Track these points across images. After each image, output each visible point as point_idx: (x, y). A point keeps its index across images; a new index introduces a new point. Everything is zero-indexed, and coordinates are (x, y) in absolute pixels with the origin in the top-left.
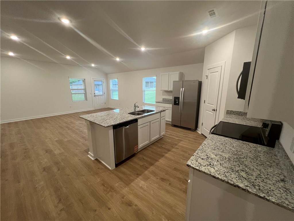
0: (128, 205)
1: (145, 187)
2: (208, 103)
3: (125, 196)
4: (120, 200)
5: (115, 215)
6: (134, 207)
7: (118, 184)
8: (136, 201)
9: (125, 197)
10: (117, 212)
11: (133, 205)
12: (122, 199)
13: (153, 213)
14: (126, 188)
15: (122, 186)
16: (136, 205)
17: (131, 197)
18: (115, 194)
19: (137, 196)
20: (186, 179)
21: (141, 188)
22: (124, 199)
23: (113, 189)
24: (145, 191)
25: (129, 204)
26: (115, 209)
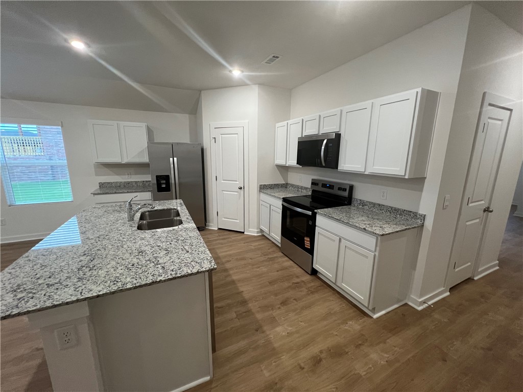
0: (318, 363)
1: (290, 328)
2: (223, 180)
3: (299, 364)
4: (306, 375)
5: (334, 390)
6: (323, 355)
7: (265, 372)
8: (314, 350)
9: (302, 365)
10: (329, 385)
11: (319, 356)
12: (305, 370)
13: (336, 335)
14: (282, 357)
15: (274, 364)
16: (321, 352)
17: (305, 355)
18: (290, 382)
19: (305, 345)
20: (293, 283)
21: (289, 334)
22: (306, 367)
23: (276, 383)
24: (297, 332)
25: (317, 361)
26: (322, 388)
